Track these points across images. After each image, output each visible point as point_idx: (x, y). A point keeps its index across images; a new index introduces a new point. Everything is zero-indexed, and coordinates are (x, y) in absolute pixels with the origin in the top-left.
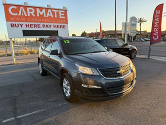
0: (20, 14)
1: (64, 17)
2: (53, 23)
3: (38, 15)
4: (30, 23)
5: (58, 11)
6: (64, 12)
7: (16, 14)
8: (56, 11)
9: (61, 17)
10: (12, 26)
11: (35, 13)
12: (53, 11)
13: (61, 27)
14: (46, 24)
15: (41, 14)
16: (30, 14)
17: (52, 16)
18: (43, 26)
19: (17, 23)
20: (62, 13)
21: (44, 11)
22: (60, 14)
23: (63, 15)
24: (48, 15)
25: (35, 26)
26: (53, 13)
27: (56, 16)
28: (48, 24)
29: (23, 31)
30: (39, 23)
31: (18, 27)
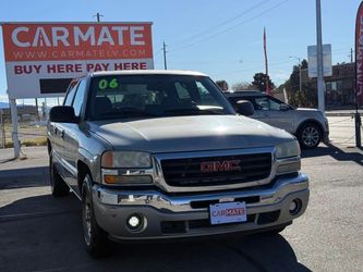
0: (35, 44)
1: (143, 43)
2: (113, 58)
3: (77, 43)
4: (56, 63)
5: (126, 28)
6: (142, 28)
7: (28, 44)
8: (120, 30)
9: (133, 42)
10: (18, 70)
11: (71, 39)
12: (114, 28)
13: (135, 66)
14: (95, 62)
15: (85, 38)
16: (59, 41)
17: (112, 43)
18: (89, 67)
19: (28, 64)
20: (136, 32)
21: (91, 31)
22: (133, 36)
23: (141, 36)
24: (101, 40)
25: (69, 68)
26: (115, 35)
27: (121, 43)
28: (100, 62)
29: (41, 80)
30: (78, 62)
31: (31, 72)
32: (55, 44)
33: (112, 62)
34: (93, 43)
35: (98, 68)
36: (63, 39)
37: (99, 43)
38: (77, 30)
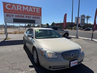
0: (12, 9)
1: (39, 12)
4: (18, 15)
5: (36, 8)
7: (10, 9)
8: (34, 8)
9: (37, 12)
10: (7, 16)
11: (22, 9)
13: (37, 18)
14: (28, 16)
15: (25, 9)
17: (32, 11)
18: (26, 17)
19: (10, 14)
20: (38, 9)
21: (27, 8)
25: (21, 16)
27: (34, 12)
28: (29, 16)
29: (14, 19)
30: (24, 15)
31: (11, 16)
32: (18, 10)
33: (32, 16)
34: (27, 11)
35: (28, 17)
36: (20, 9)
37: (29, 11)
38: (23, 7)
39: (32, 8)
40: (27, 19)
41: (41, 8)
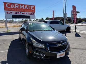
0: (11, 7)
1: (33, 9)
3: (20, 8)
4: (16, 12)
5: (30, 6)
6: (33, 7)
7: (10, 7)
8: (29, 6)
9: (32, 9)
10: (7, 13)
11: (19, 7)
12: (28, 6)
13: (32, 14)
14: (24, 12)
15: (22, 7)
16: (17, 7)
17: (27, 9)
18: (23, 13)
19: (10, 11)
20: (32, 7)
21: (23, 6)
22: (32, 8)
23: (33, 8)
24: (25, 8)
25: (19, 13)
26: (28, 7)
27: (29, 9)
28: (25, 12)
29: (13, 15)
30: (21, 12)
31: (10, 13)
32: (16, 8)
33: (27, 13)
35: (24, 14)
37: (25, 9)
38: (20, 5)
39: (27, 6)
40: (23, 15)
41: (34, 6)
